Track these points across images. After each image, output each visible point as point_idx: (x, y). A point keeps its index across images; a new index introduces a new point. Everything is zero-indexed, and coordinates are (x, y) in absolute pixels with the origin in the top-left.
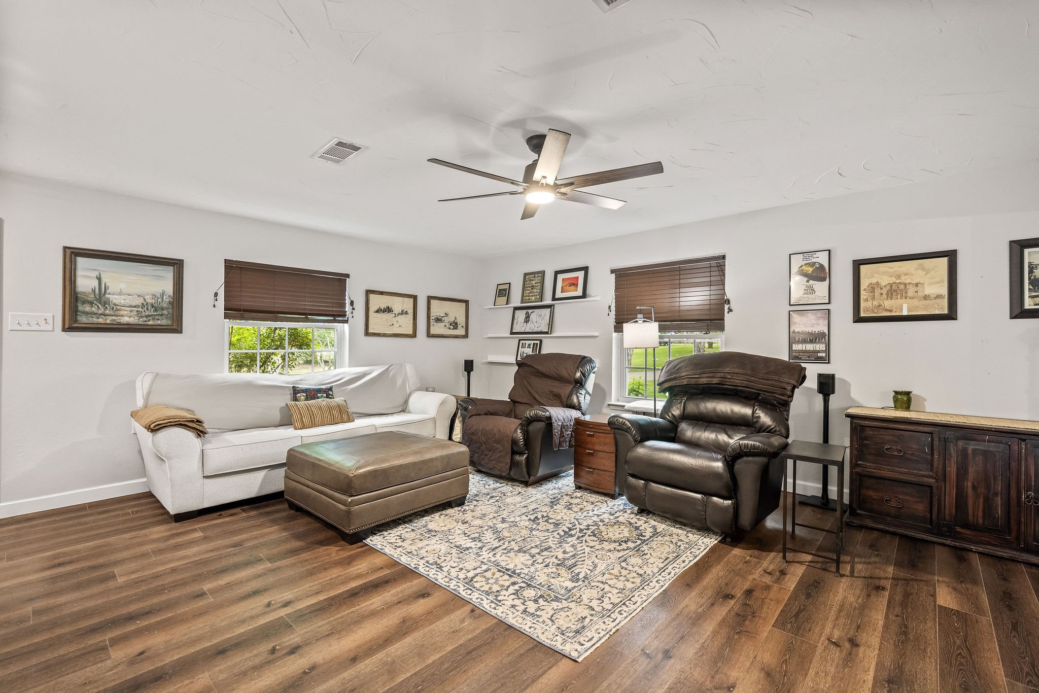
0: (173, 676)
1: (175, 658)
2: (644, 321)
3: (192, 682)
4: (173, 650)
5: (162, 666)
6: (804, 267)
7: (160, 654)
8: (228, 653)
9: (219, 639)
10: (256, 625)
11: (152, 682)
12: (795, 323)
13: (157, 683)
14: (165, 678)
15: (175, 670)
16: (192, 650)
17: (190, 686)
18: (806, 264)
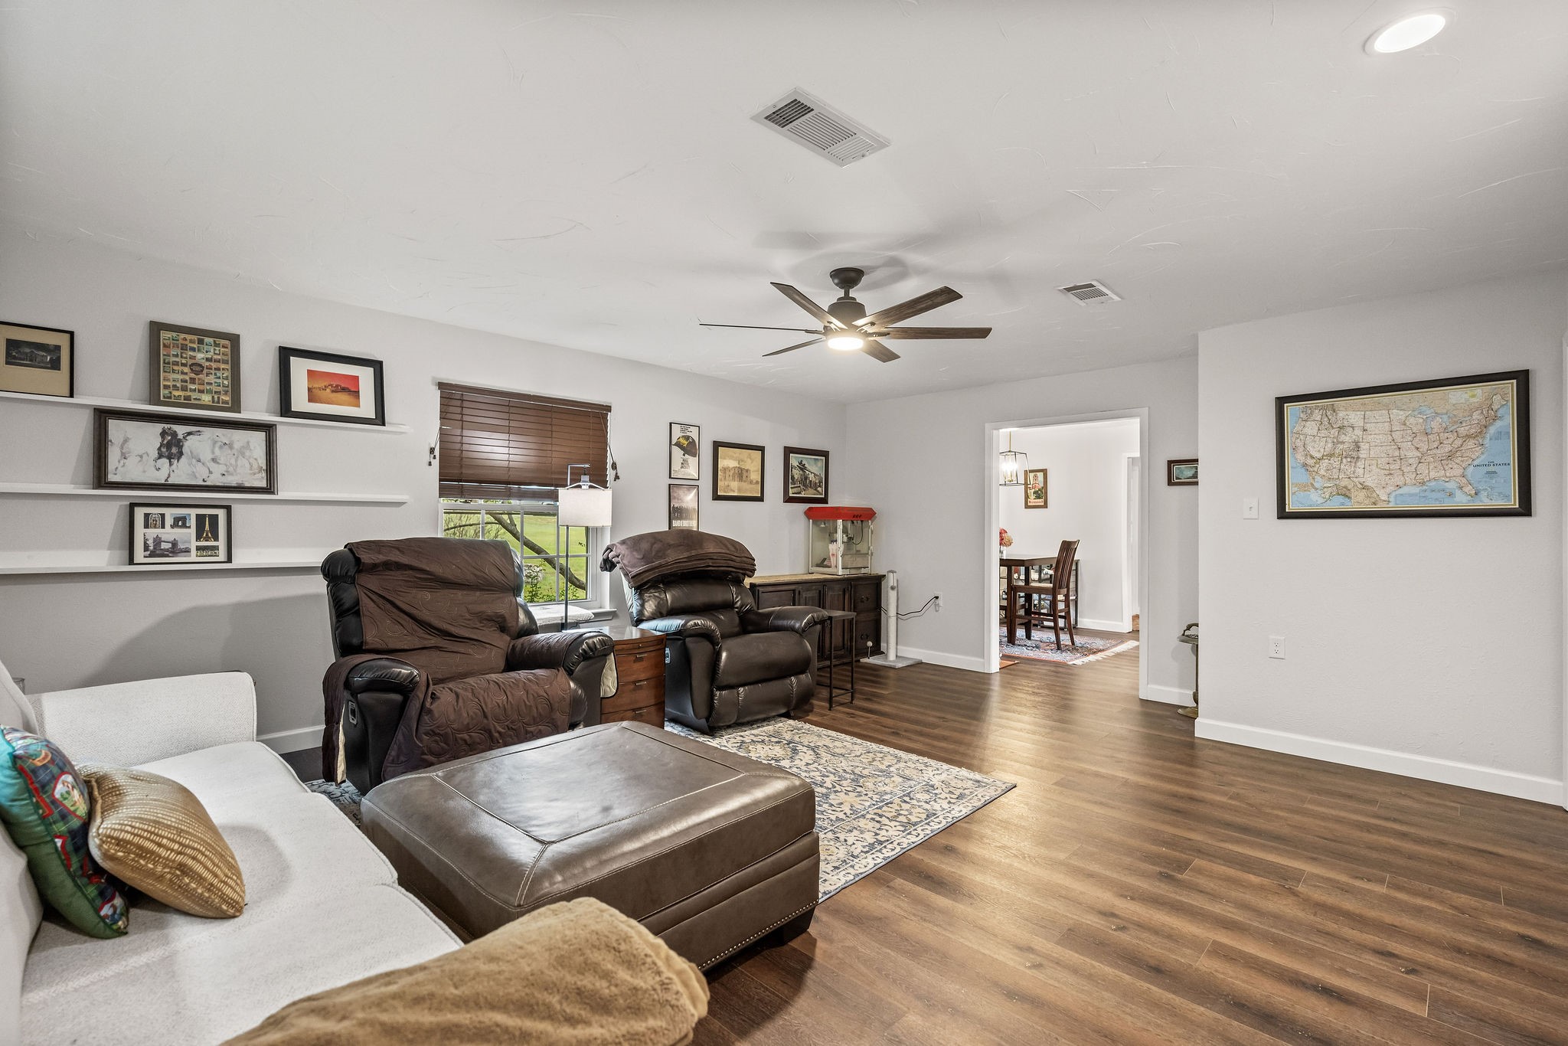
0: (1225, 993)
1: (1202, 1009)
2: (591, 487)
3: (1216, 971)
4: (1192, 1022)
5: (1223, 1014)
6: (681, 440)
7: (1211, 1031)
8: (1152, 962)
9: (1138, 984)
10: (1087, 960)
11: (1248, 1008)
12: (675, 498)
13: (1244, 1002)
14: (1233, 999)
15: (1215, 997)
16: (1177, 1000)
17: (1221, 971)
18: (683, 436)
